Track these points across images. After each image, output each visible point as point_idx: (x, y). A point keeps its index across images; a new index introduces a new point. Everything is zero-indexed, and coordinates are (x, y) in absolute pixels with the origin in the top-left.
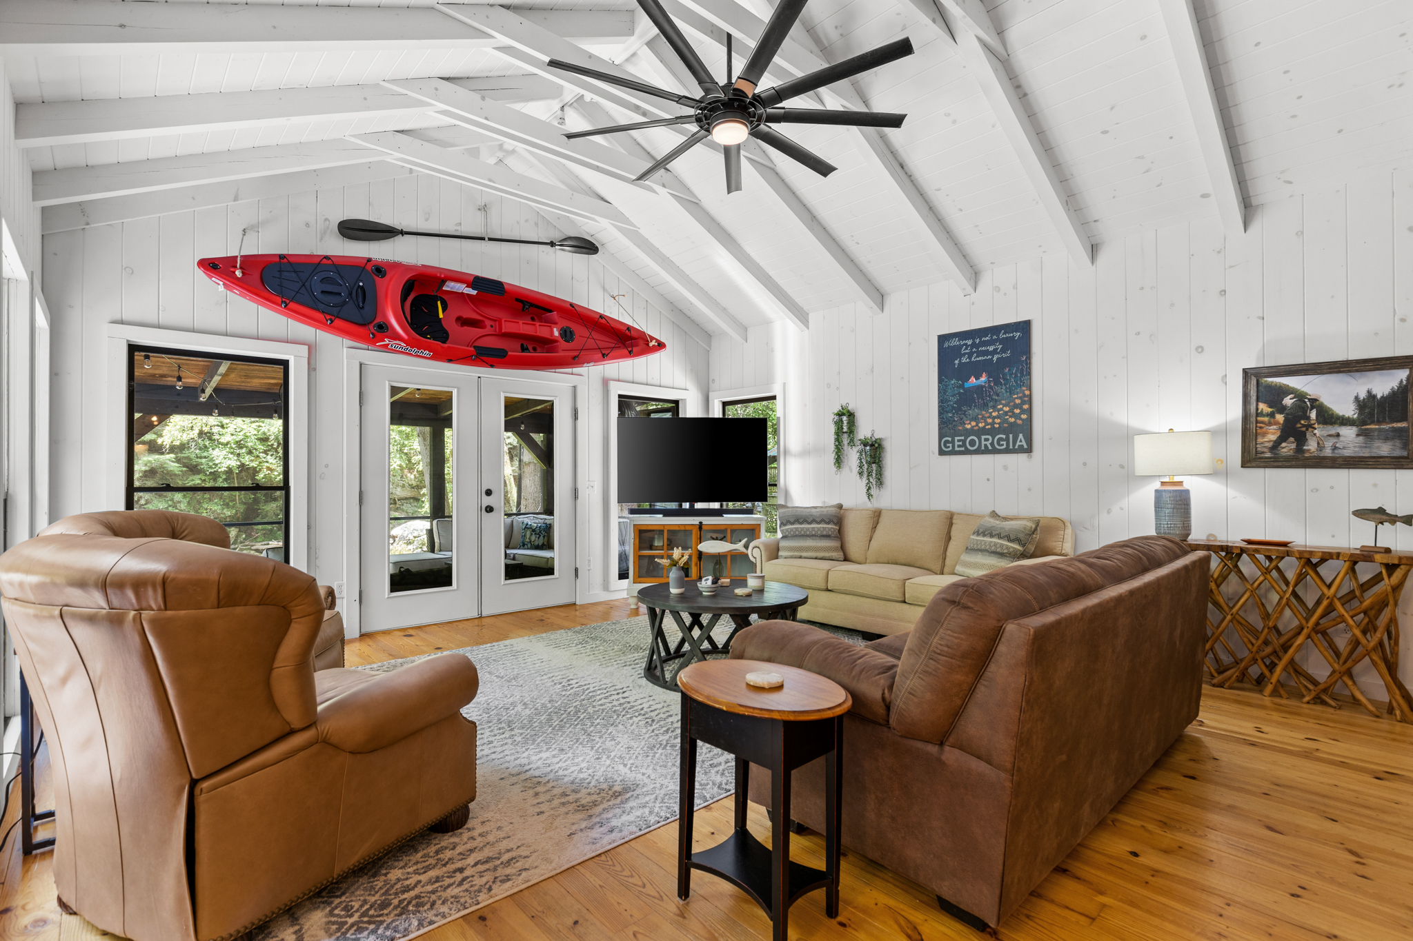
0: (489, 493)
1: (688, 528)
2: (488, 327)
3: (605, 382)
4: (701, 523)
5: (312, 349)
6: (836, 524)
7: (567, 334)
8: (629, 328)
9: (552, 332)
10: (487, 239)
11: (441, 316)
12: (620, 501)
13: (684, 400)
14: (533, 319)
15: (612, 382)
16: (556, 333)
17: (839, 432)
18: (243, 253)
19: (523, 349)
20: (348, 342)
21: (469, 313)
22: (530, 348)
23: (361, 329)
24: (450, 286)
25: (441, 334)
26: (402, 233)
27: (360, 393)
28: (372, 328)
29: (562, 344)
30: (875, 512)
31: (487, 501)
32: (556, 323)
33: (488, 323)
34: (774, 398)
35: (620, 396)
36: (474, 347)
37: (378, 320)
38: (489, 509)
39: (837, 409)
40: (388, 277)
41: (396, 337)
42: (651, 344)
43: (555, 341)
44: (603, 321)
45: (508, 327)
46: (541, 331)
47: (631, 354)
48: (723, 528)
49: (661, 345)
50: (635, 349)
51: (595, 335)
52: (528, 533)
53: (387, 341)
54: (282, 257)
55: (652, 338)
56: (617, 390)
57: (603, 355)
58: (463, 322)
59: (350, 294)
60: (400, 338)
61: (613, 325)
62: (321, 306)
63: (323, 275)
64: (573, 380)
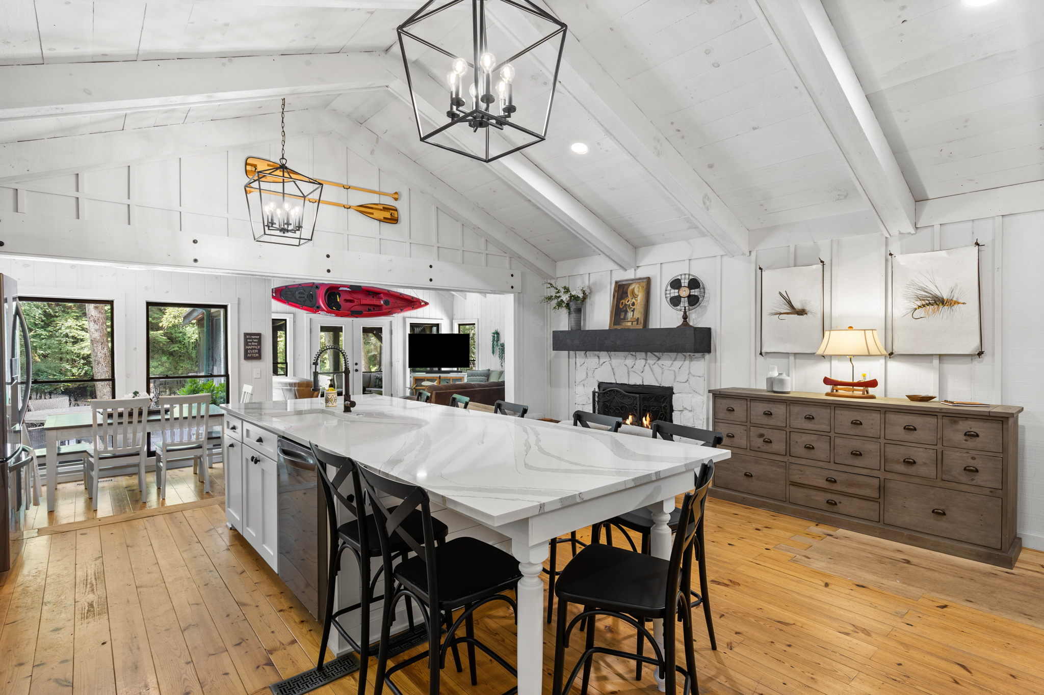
0: (356, 364)
1: (435, 378)
2: (356, 302)
3: (404, 319)
4: (440, 376)
5: (294, 314)
6: (486, 377)
7: (386, 303)
8: (413, 298)
9: (381, 302)
11: (338, 300)
12: (409, 367)
13: (441, 324)
14: (373, 297)
15: (407, 319)
16: (382, 303)
17: (494, 340)
18: (275, 287)
19: (369, 310)
20: (305, 312)
21: (349, 298)
22: (372, 309)
23: (312, 309)
24: (341, 289)
25: (339, 307)
27: (310, 329)
28: (315, 308)
29: (385, 306)
30: (500, 372)
31: (356, 367)
32: (382, 299)
33: (356, 300)
34: (474, 324)
35: (410, 324)
36: (351, 311)
37: (317, 305)
38: (356, 371)
39: (494, 331)
40: (320, 289)
41: (323, 310)
42: (422, 304)
43: (381, 306)
44: (402, 296)
45: (363, 302)
46: (375, 302)
47: (413, 308)
48: (449, 378)
49: (426, 304)
50: (415, 306)
51: (398, 301)
52: (378, 381)
53: (320, 312)
54: (286, 286)
55: (423, 301)
56: (409, 321)
57: (401, 310)
58: (346, 301)
59: (308, 297)
60: (325, 311)
61: (405, 297)
62: (299, 302)
63: (299, 291)
64: (391, 319)
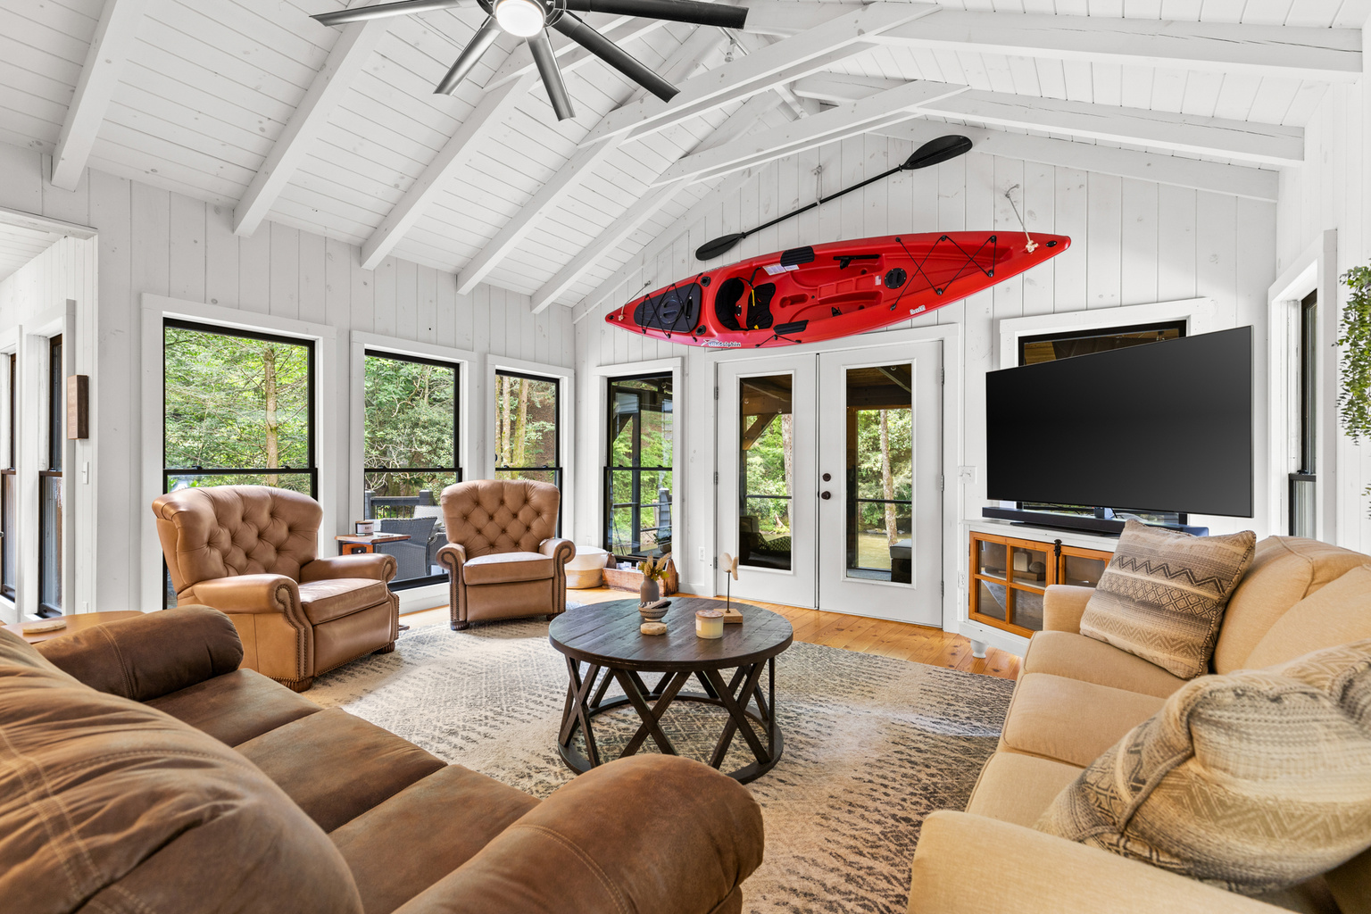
0: (827, 478)
1: (1039, 548)
3: (995, 324)
4: (1058, 542)
7: (894, 279)
8: (991, 237)
9: (873, 283)
10: (818, 203)
14: (863, 273)
15: (1005, 321)
16: (878, 281)
21: (792, 292)
23: (688, 337)
25: (767, 321)
26: (744, 235)
27: (715, 388)
28: (696, 332)
31: (825, 486)
32: (879, 270)
33: (809, 294)
35: (1024, 339)
37: (700, 325)
38: (827, 496)
40: (711, 284)
41: (711, 336)
42: (1031, 250)
44: (945, 242)
46: (857, 286)
47: (992, 277)
49: (1055, 244)
50: (998, 266)
53: (705, 341)
54: (647, 297)
56: (1015, 330)
58: (785, 303)
61: (969, 241)
62: (663, 326)
63: (667, 300)
64: (938, 332)
